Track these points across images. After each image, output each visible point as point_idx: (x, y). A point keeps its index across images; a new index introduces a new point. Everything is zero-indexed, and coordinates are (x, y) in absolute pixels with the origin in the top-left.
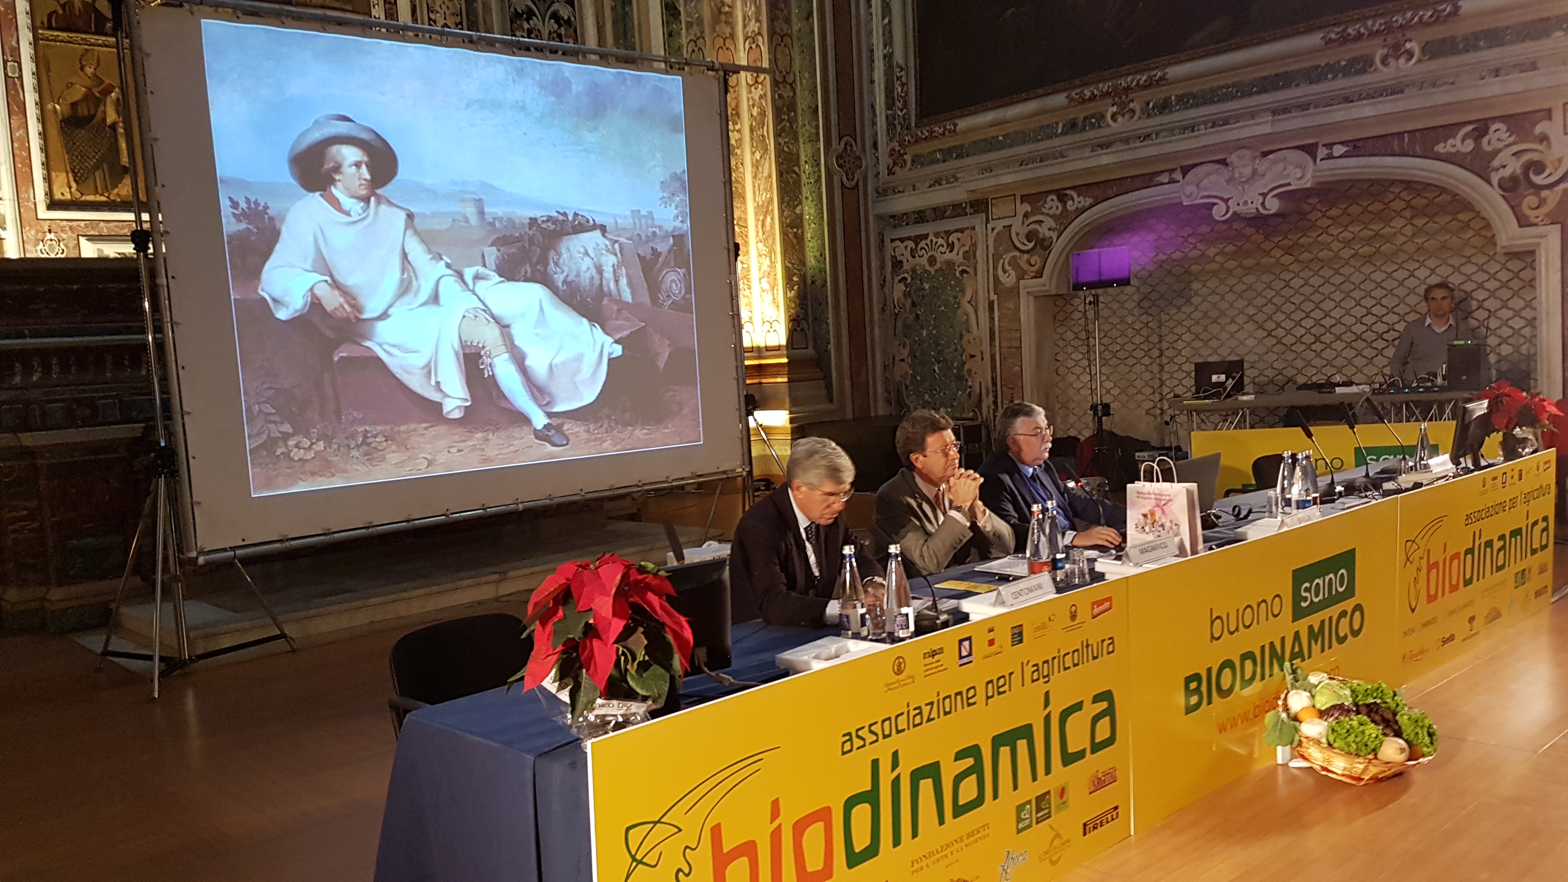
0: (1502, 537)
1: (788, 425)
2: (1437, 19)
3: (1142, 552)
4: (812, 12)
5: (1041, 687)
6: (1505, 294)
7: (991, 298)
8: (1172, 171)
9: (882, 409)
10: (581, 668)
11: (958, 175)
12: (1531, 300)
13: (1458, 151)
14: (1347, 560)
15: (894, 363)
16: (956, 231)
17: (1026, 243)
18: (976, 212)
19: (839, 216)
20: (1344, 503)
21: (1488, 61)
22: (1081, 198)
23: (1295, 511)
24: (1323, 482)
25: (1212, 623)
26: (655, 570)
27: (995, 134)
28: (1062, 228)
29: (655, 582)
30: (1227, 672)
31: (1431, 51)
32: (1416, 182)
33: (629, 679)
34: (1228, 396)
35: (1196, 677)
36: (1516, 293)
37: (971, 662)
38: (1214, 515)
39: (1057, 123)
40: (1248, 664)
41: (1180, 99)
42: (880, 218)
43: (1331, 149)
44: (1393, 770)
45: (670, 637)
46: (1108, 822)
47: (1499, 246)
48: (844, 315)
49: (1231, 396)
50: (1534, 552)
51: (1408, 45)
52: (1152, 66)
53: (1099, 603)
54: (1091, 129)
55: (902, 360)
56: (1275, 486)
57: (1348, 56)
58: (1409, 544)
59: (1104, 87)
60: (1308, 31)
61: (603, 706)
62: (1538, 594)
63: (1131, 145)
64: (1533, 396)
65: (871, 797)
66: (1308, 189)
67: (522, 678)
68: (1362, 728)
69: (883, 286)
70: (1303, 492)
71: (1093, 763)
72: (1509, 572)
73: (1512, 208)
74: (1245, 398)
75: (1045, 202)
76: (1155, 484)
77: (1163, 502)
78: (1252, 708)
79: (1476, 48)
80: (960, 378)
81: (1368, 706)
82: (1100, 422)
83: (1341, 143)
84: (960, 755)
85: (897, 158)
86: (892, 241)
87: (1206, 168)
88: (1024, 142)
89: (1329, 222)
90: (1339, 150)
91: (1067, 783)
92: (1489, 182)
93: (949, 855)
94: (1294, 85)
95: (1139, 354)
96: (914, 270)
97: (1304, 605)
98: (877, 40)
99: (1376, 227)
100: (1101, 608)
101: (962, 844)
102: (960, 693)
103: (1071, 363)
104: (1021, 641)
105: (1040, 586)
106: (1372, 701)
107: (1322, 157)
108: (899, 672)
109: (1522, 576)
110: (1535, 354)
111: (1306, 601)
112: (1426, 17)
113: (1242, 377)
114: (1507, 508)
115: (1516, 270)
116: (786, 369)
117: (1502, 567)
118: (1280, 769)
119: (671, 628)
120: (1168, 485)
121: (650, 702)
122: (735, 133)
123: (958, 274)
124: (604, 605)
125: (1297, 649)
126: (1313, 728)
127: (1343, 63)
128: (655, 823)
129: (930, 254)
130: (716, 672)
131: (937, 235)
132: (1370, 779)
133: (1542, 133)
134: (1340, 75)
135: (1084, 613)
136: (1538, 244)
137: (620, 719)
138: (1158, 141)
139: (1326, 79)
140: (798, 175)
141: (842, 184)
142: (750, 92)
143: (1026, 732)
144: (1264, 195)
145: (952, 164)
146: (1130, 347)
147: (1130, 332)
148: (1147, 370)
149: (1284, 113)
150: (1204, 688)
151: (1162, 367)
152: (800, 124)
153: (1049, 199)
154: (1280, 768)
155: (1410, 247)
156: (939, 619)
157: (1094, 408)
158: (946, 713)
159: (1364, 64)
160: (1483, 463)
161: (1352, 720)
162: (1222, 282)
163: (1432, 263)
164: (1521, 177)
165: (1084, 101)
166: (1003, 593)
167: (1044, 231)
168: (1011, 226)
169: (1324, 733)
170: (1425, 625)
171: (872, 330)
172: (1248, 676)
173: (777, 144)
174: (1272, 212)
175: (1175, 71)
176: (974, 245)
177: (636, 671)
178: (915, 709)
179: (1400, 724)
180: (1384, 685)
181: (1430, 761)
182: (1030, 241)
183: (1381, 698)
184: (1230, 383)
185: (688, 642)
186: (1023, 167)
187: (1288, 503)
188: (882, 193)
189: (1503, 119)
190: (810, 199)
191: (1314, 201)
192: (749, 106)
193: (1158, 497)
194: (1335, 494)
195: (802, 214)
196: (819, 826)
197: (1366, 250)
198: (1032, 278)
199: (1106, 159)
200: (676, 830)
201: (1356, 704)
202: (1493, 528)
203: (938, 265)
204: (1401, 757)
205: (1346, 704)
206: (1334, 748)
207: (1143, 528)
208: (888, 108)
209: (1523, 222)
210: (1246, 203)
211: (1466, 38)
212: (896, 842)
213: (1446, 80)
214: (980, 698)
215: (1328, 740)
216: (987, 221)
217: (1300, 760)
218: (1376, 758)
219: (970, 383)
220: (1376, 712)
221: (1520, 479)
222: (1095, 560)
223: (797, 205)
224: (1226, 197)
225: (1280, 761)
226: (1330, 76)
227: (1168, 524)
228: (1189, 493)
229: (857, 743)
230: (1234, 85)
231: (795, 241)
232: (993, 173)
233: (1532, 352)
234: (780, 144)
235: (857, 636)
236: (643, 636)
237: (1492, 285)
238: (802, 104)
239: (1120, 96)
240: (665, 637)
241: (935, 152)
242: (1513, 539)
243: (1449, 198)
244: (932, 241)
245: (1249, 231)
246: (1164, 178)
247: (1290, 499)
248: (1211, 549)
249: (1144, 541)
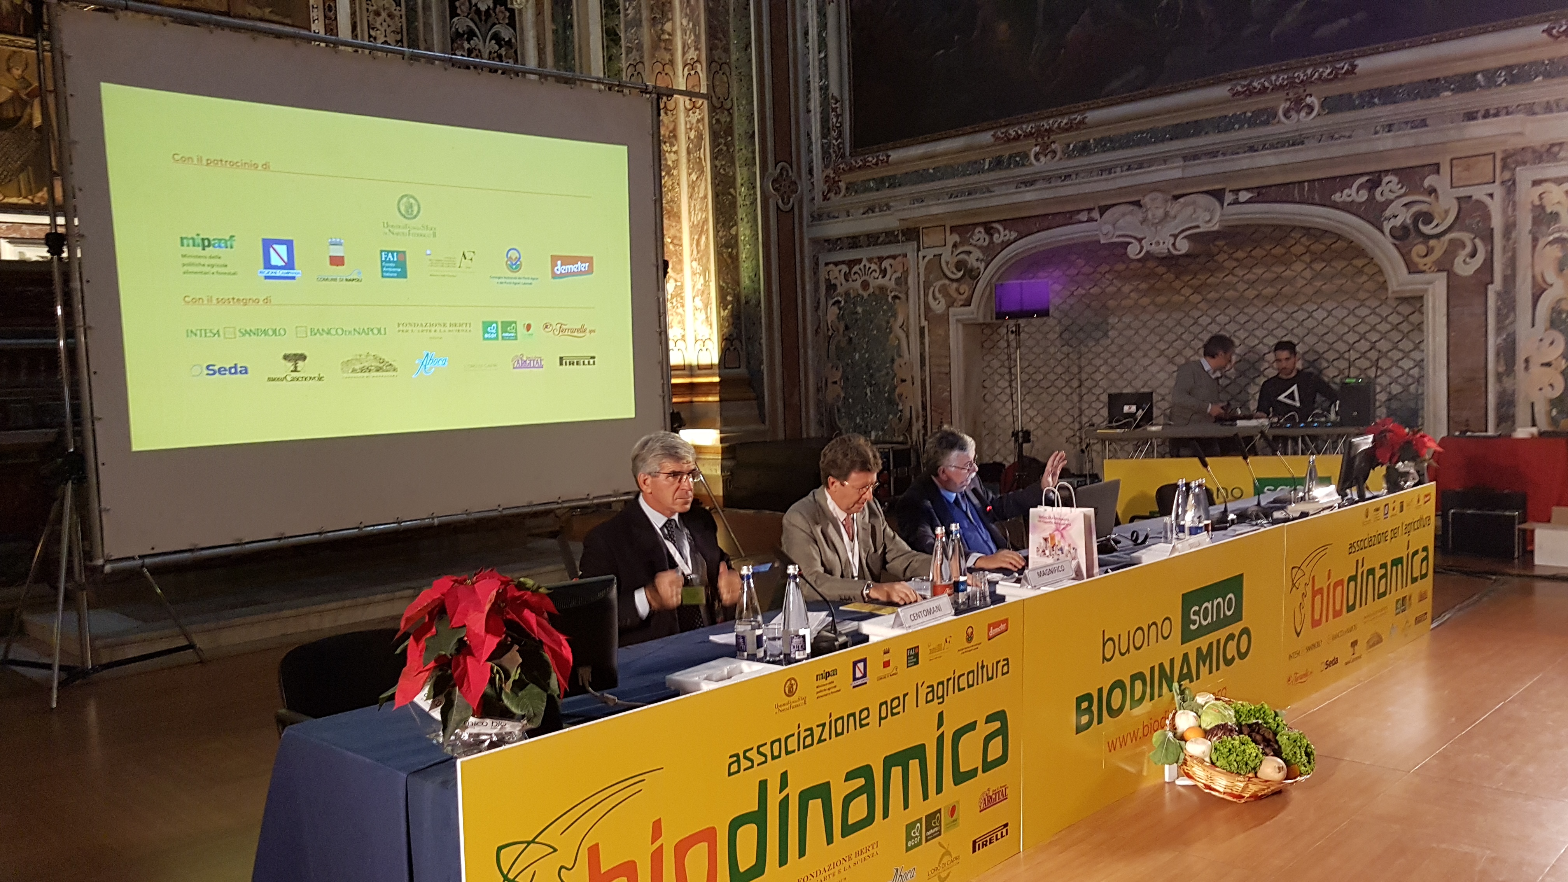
0: (1384, 566)
1: (719, 445)
2: (1335, 77)
3: (1040, 575)
4: (750, 43)
5: (935, 708)
6: (1396, 336)
7: (922, 325)
8: (1090, 210)
9: (813, 431)
10: (454, 686)
11: (891, 204)
12: (1419, 343)
13: (1352, 201)
14: (1235, 584)
15: (826, 385)
16: (888, 257)
17: (955, 271)
18: (908, 240)
19: (774, 237)
20: (1235, 531)
21: (1380, 117)
22: (1007, 232)
23: (1188, 537)
24: (1216, 511)
25: (1104, 645)
26: (535, 587)
27: (925, 167)
28: (989, 259)
29: (534, 599)
30: (1117, 693)
31: (1331, 105)
32: (1314, 228)
33: (503, 697)
34: (1138, 426)
35: (1088, 697)
36: (1405, 336)
37: (865, 683)
38: (1114, 540)
39: (984, 160)
40: (1138, 685)
41: (1098, 142)
42: (815, 241)
43: (1237, 194)
44: (1272, 788)
45: (547, 656)
46: (997, 839)
47: (1390, 291)
48: (777, 335)
49: (1140, 427)
50: (1414, 580)
51: (1309, 100)
52: (1073, 110)
53: (995, 625)
54: (1015, 167)
55: (835, 383)
56: (1170, 514)
57: (1254, 108)
58: (1295, 571)
59: (1028, 128)
60: (1218, 82)
61: (476, 724)
62: (1418, 620)
63: (1052, 185)
64: (1415, 433)
65: (758, 818)
66: (1213, 232)
67: (392, 697)
68: (1242, 748)
69: (817, 308)
70: (1196, 519)
71: (985, 782)
72: (1390, 600)
73: (1403, 255)
74: (1154, 428)
75: (973, 234)
76: (1055, 508)
77: (1063, 527)
78: (1141, 727)
79: (1372, 105)
80: (891, 402)
81: (1250, 726)
82: (1021, 447)
83: (1247, 189)
84: (850, 776)
85: (832, 185)
86: (827, 264)
87: (1122, 208)
88: (953, 176)
89: (1235, 264)
90: (1244, 196)
91: (958, 802)
92: (1382, 232)
93: (837, 873)
94: (1203, 133)
95: (1060, 383)
96: (847, 294)
97: (1193, 627)
98: (814, 73)
99: (1279, 269)
100: (998, 630)
101: (851, 863)
102: (853, 715)
103: (997, 391)
104: (917, 663)
105: (939, 608)
106: (1255, 721)
107: (1229, 201)
108: (790, 693)
109: (1403, 604)
110: (1422, 394)
111: (1194, 624)
112: (1325, 75)
113: (1151, 407)
114: (1388, 538)
115: (1406, 314)
116: (718, 388)
117: (1384, 594)
118: (1167, 787)
119: (549, 647)
120: (1067, 509)
121: (525, 722)
122: (672, 154)
123: (890, 299)
124: (477, 622)
125: (1185, 671)
126: (1197, 747)
127: (1249, 114)
128: (529, 843)
129: (863, 279)
130: (601, 692)
131: (870, 260)
132: (1250, 797)
133: (1430, 186)
134: (1246, 126)
135: (980, 635)
136: (1426, 290)
137: (495, 739)
138: (1077, 181)
139: (1233, 128)
140: (734, 197)
141: (778, 207)
142: (688, 116)
143: (919, 752)
144: (1175, 236)
145: (885, 194)
146: (1052, 377)
147: (1052, 363)
148: (1067, 399)
149: (1194, 160)
150: (1095, 708)
151: (1081, 397)
152: (737, 148)
153: (977, 230)
154: (1167, 785)
155: (1309, 290)
156: (837, 640)
157: (1015, 434)
158: (837, 735)
159: (1267, 116)
160: (1368, 495)
161: (1234, 739)
162: (1137, 317)
163: (1329, 305)
164: (1411, 227)
165: (1009, 140)
166: (901, 615)
167: (972, 261)
168: (941, 255)
169: (1208, 752)
170: (1309, 649)
171: (806, 352)
172: (1137, 696)
173: (714, 167)
174: (1183, 252)
175: (1093, 116)
176: (906, 272)
177: (512, 689)
178: (805, 731)
179: (1280, 743)
180: (1266, 706)
181: (1306, 779)
182: (960, 271)
183: (1263, 718)
184: (1140, 413)
185: (568, 661)
186: (952, 200)
187: (1181, 529)
188: (818, 217)
189: (1394, 171)
190: (746, 220)
191: (1221, 243)
192: (686, 129)
193: (1058, 521)
194: (1227, 522)
195: (737, 235)
196: (704, 846)
197: (1269, 291)
198: (961, 306)
199: (1029, 195)
200: (552, 850)
201: (1239, 725)
202: (1375, 557)
203: (871, 290)
204: (1278, 776)
205: (1230, 724)
206: (1217, 767)
207: (1044, 551)
208: (824, 136)
209: (1412, 268)
210: (1158, 243)
211: (1361, 95)
212: (783, 860)
213: (1343, 134)
214: (874, 718)
215: (1211, 759)
216: (919, 250)
217: (1186, 778)
218: (1256, 777)
219: (900, 407)
220: (1258, 733)
221: (1401, 511)
222: (997, 583)
223: (733, 226)
224: (1140, 236)
225: (1167, 780)
226: (1237, 126)
227: (1066, 548)
228: (1086, 517)
229: (745, 764)
230: (1147, 131)
231: (729, 261)
232: (924, 204)
233: (1420, 392)
234: (716, 167)
235: (752, 658)
236: (518, 654)
237: (1384, 327)
238: (739, 129)
239: (1042, 136)
240: (542, 656)
241: (869, 180)
242: (1394, 568)
243: (1345, 244)
244: (865, 266)
245: (1161, 270)
246: (1084, 216)
247: (1183, 526)
248: (1107, 572)
249: (1043, 564)
